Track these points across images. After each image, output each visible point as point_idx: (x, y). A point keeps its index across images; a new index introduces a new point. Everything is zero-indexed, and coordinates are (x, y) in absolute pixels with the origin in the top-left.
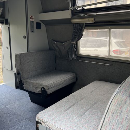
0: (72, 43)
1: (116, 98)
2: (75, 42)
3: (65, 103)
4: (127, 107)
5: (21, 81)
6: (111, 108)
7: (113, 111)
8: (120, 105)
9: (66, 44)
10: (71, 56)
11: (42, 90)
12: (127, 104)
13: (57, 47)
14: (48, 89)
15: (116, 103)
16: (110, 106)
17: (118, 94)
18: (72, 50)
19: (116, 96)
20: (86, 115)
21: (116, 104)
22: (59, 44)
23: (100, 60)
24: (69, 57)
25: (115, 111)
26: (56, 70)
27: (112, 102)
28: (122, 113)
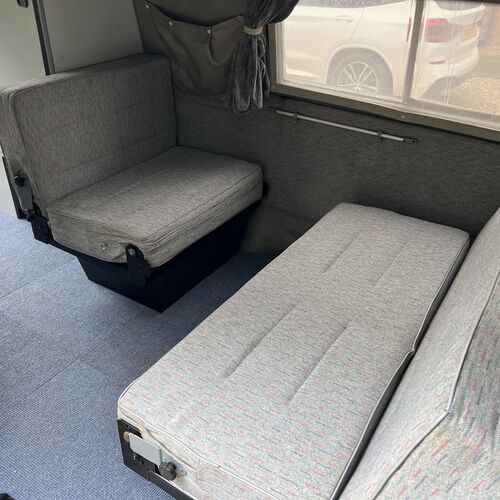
0: (249, 31)
1: (440, 434)
2: (259, 31)
3: (223, 331)
4: (481, 473)
5: (36, 207)
6: (415, 463)
7: (423, 474)
8: (452, 461)
9: (219, 33)
10: (245, 94)
11: (127, 252)
12: (483, 463)
13: (179, 41)
14: (153, 252)
15: (437, 452)
16: (414, 456)
17: (450, 419)
18: (248, 67)
19: (441, 426)
20: (306, 392)
21: (439, 456)
22: (186, 31)
23: (366, 118)
24: (232, 97)
25: (431, 476)
26: (177, 145)
27: (422, 446)
28: (458, 489)
